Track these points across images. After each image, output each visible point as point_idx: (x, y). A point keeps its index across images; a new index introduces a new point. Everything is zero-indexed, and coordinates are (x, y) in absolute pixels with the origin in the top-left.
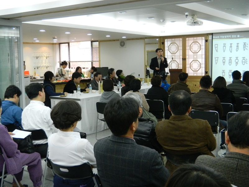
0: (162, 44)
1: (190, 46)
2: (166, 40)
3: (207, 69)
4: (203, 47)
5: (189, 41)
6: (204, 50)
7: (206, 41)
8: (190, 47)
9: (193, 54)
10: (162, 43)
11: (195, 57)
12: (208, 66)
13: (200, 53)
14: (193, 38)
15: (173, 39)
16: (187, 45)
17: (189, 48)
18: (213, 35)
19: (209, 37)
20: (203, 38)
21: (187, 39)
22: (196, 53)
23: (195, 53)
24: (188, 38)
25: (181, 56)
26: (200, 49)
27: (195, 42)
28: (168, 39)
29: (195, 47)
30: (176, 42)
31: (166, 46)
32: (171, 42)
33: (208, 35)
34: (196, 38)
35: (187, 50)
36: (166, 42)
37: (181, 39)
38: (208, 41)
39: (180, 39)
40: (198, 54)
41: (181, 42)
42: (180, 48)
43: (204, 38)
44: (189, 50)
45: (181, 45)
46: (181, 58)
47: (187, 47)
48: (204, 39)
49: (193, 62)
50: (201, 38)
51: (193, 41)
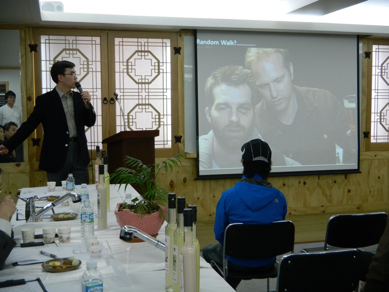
0: (29, 49)
1: (127, 62)
2: (43, 39)
3: (180, 129)
4: (167, 68)
5: (124, 48)
6: (169, 75)
7: (176, 51)
8: (127, 65)
9: (136, 86)
10: (30, 45)
11: (144, 94)
12: (183, 120)
13: (157, 84)
14: (135, 40)
15: (71, 38)
16: (117, 59)
17: (122, 67)
18: (198, 35)
19: (183, 40)
20: (165, 40)
21: (117, 40)
22: (145, 83)
23: (143, 83)
24: (121, 39)
25: (99, 91)
26: (159, 73)
27: (141, 51)
28: (51, 37)
29: (143, 67)
30: (80, 47)
31: (43, 57)
32: (63, 47)
33: (180, 36)
34: (146, 40)
35: (117, 75)
36: (43, 46)
37: (97, 40)
38: (181, 51)
39: (94, 38)
40: (151, 86)
41: (98, 47)
42: (94, 66)
43: (168, 42)
44: (125, 74)
45: (99, 59)
46: (99, 96)
47: (117, 65)
48: (169, 44)
49: (137, 109)
50: (160, 40)
51: (135, 49)
